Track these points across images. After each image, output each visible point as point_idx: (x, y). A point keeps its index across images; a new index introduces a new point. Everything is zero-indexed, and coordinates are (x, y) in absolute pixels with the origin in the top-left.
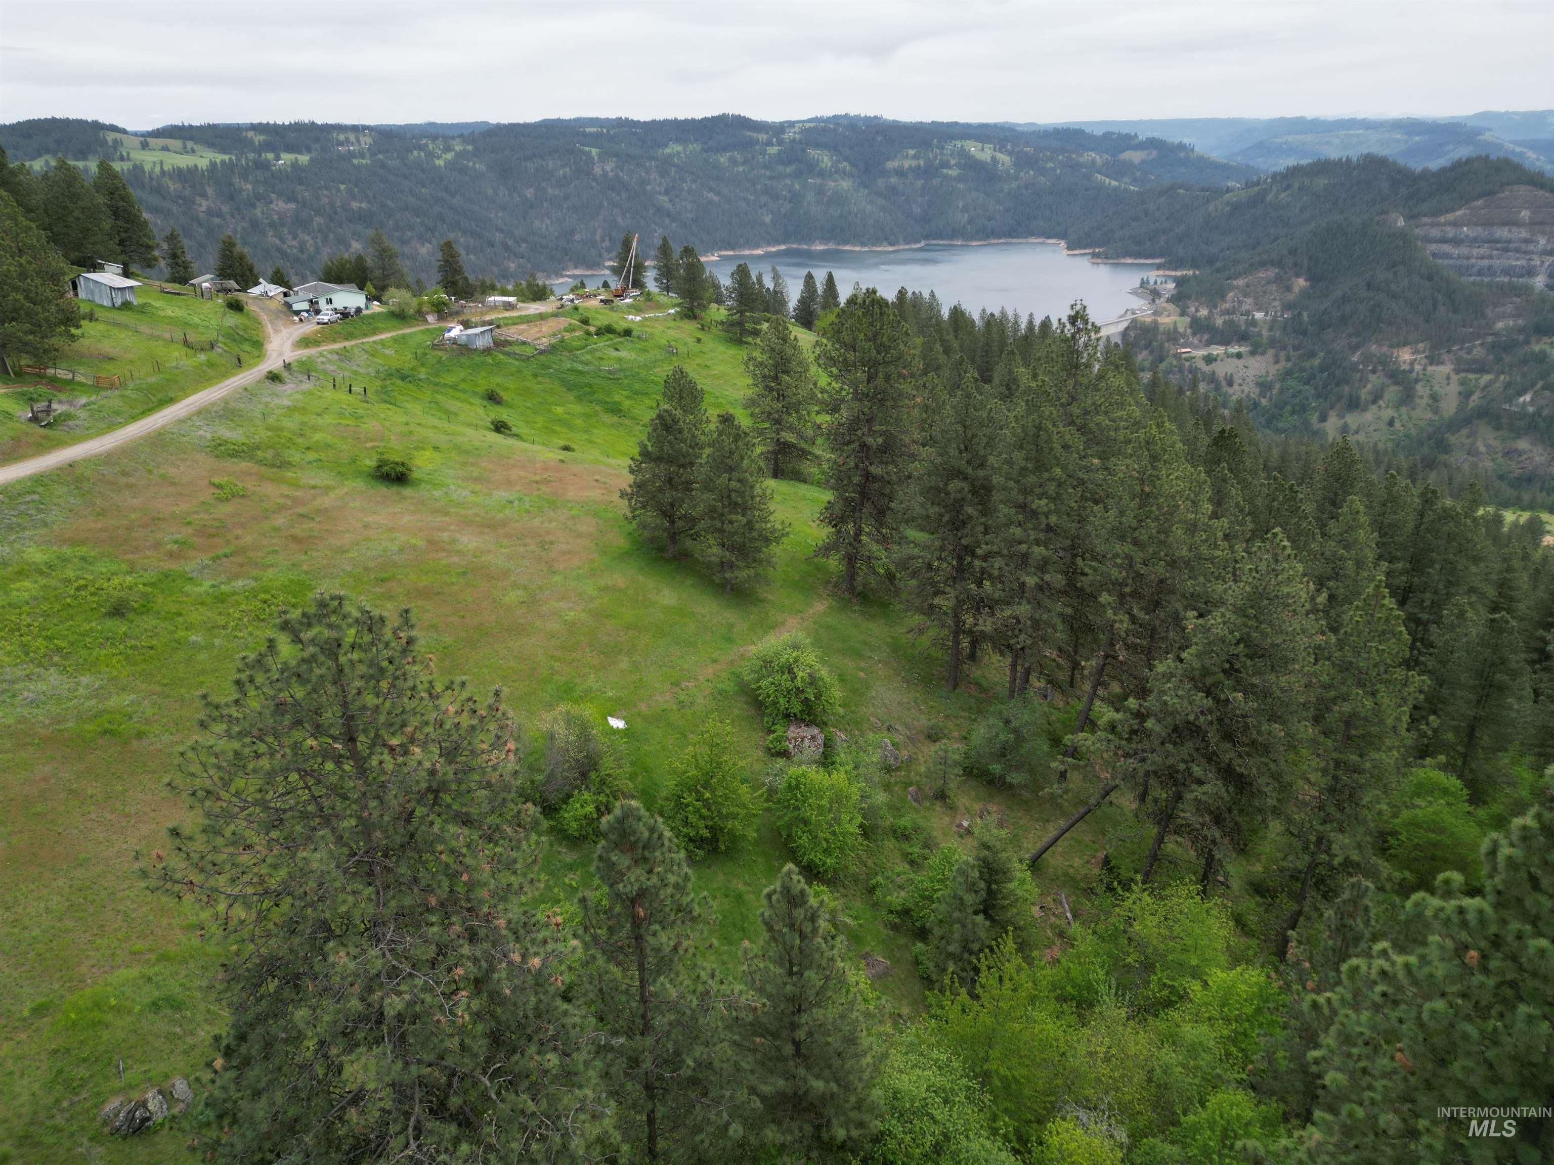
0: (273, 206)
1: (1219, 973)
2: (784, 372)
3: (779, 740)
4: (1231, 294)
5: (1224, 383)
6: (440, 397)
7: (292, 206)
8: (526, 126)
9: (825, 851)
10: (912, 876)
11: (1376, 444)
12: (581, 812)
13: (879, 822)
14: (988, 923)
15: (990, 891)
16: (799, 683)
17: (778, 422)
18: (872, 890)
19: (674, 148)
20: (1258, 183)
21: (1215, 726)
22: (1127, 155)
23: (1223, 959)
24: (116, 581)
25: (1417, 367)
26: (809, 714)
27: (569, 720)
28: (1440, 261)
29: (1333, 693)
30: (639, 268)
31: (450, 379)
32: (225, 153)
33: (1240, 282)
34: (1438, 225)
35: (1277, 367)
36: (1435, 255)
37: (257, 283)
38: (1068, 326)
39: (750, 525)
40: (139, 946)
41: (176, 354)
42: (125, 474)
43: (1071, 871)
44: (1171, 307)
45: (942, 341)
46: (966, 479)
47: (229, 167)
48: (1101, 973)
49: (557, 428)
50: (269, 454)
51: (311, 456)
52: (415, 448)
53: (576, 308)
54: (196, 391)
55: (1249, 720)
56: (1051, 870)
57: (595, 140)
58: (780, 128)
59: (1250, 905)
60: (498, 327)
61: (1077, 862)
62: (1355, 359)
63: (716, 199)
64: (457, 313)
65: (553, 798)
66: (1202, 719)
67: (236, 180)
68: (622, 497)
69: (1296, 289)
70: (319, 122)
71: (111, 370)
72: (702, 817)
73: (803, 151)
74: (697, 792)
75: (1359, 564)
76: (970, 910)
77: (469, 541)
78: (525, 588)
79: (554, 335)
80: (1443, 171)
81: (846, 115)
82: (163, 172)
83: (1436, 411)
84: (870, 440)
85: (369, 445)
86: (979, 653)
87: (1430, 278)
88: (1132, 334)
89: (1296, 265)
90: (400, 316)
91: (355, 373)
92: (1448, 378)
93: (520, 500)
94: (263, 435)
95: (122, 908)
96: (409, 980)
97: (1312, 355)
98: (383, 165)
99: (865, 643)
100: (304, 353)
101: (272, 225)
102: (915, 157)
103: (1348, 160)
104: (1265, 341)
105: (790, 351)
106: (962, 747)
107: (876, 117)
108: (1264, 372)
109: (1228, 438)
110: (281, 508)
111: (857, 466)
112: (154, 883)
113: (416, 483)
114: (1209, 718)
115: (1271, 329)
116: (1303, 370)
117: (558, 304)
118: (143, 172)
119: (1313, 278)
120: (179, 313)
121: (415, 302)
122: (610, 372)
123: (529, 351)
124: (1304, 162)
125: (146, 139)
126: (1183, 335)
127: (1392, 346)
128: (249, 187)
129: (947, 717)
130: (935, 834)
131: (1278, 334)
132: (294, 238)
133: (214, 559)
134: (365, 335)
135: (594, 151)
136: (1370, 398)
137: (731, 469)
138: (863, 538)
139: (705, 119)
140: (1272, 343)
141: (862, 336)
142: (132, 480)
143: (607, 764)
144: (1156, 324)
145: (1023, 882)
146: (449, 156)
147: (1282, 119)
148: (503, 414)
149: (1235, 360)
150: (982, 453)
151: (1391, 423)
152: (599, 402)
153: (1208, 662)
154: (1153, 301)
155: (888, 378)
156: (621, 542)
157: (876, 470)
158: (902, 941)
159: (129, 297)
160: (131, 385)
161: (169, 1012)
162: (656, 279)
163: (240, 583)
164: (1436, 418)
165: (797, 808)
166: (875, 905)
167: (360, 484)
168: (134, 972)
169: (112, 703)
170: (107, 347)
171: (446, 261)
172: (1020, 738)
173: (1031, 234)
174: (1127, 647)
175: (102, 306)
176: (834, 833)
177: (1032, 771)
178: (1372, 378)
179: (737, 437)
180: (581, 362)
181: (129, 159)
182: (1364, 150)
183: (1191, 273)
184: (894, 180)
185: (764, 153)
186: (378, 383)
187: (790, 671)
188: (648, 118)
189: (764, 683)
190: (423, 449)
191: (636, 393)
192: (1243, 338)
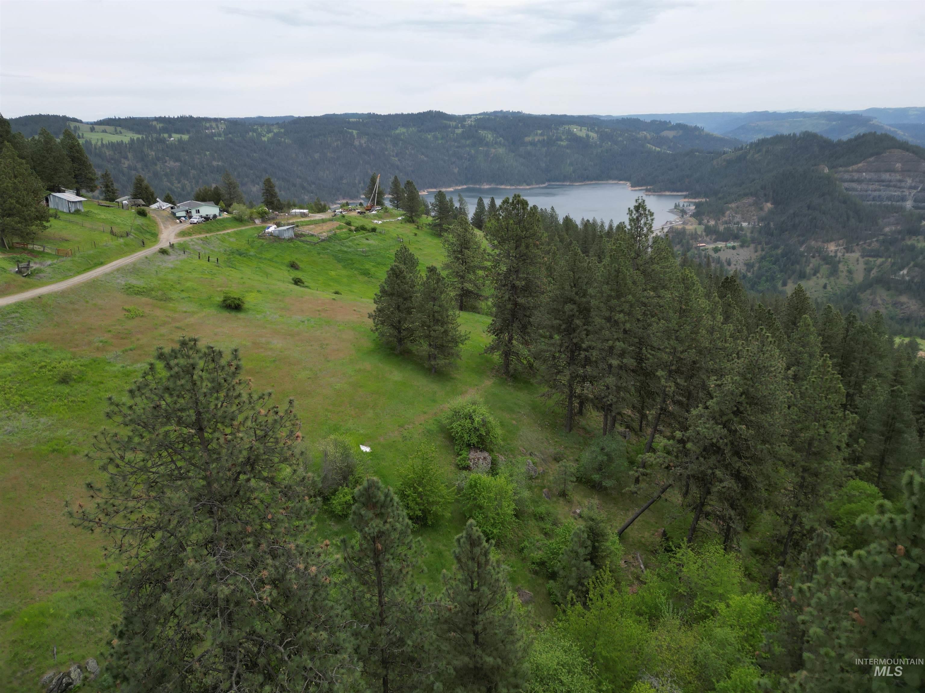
0: (166, 164)
1: (736, 597)
2: (466, 248)
3: (464, 460)
4: (728, 212)
5: (725, 264)
6: (262, 265)
7: (178, 164)
8: (315, 118)
9: (492, 525)
10: (546, 542)
11: (816, 299)
12: (344, 500)
13: (526, 509)
14: (593, 567)
15: (594, 547)
16: (476, 425)
17: (462, 277)
18: (521, 550)
19: (401, 130)
20: (742, 149)
21: (729, 447)
22: (665, 133)
23: (737, 588)
24: (64, 363)
25: (839, 254)
26: (482, 444)
27: (336, 444)
28: (850, 193)
29: (800, 426)
30: (381, 194)
31: (268, 255)
32: (140, 134)
33: (733, 205)
34: (848, 171)
35: (756, 254)
36: (847, 189)
37: (155, 202)
38: (634, 212)
39: (446, 332)
40: (70, 578)
41: (106, 238)
42: (72, 303)
43: (643, 540)
44: (693, 220)
45: (559, 236)
46: (575, 303)
47: (141, 142)
48: (663, 598)
49: (332, 284)
50: (159, 293)
51: (184, 295)
52: (247, 292)
53: (343, 216)
54: (117, 259)
55: (749, 443)
56: (631, 539)
57: (355, 125)
58: (463, 118)
59: (753, 562)
60: (297, 226)
61: (647, 534)
62: (802, 249)
63: (425, 159)
64: (273, 219)
65: (326, 492)
66: (721, 441)
67: (145, 149)
68: (369, 317)
69: (766, 209)
70: (195, 116)
71: (65, 246)
72: (417, 503)
73: (477, 131)
74: (415, 488)
75: (811, 356)
76: (582, 559)
77: (277, 343)
78: (311, 370)
79: (330, 231)
80: (850, 141)
81: (501, 111)
82: (102, 144)
83: (851, 280)
84: (517, 283)
85: (219, 289)
86: (584, 411)
87: (845, 202)
88: (670, 235)
89: (765, 195)
90: (239, 220)
91: (212, 251)
92: (858, 260)
93: (308, 320)
94: (155, 283)
95: (60, 555)
96: (233, 577)
97: (776, 247)
98: (231, 141)
99: (516, 404)
100: (182, 240)
101: (166, 175)
102: (541, 135)
103: (794, 135)
104: (749, 239)
105: (469, 236)
106: (576, 465)
107: (518, 112)
108: (749, 258)
109: (730, 282)
110: (164, 324)
111: (509, 298)
112: (77, 521)
113: (246, 311)
114: (725, 441)
115: (752, 232)
116: (772, 256)
117: (333, 214)
118: (91, 144)
119: (775, 203)
120: (109, 216)
121: (248, 211)
122: (363, 252)
123: (315, 240)
124: (769, 137)
125: (93, 126)
126: (701, 236)
127: (823, 242)
128: (153, 153)
129: (566, 448)
130: (559, 517)
131: (756, 235)
132: (179, 183)
133: (123, 352)
134: (218, 230)
135: (355, 132)
136: (812, 272)
137: (434, 299)
138: (514, 342)
139: (419, 114)
140: (753, 240)
141: (511, 222)
142: (76, 307)
143: (359, 471)
144: (684, 230)
145: (614, 543)
146: (270, 135)
147: (755, 113)
148: (298, 274)
149: (732, 251)
150: (584, 287)
151: (825, 287)
152: (356, 269)
153: (724, 408)
154: (683, 216)
155: (527, 247)
156: (368, 344)
157: (521, 300)
158: (540, 581)
159: (79, 207)
160: (78, 255)
161: (87, 618)
162: (391, 201)
163: (139, 365)
164: (851, 284)
165: (475, 499)
166: (524, 559)
167: (212, 311)
168: (65, 593)
169: (60, 433)
170: (64, 234)
171: (267, 190)
172: (610, 459)
173: (609, 178)
174: (674, 403)
175: (63, 212)
176: (498, 514)
177: (618, 480)
178: (813, 260)
179: (438, 280)
180: (346, 246)
181: (83, 138)
182: (803, 129)
183: (704, 200)
184: (529, 148)
185: (453, 132)
186: (226, 256)
187: (471, 418)
188: (386, 113)
189: (454, 425)
190: (251, 292)
191: (379, 264)
192: (736, 237)
